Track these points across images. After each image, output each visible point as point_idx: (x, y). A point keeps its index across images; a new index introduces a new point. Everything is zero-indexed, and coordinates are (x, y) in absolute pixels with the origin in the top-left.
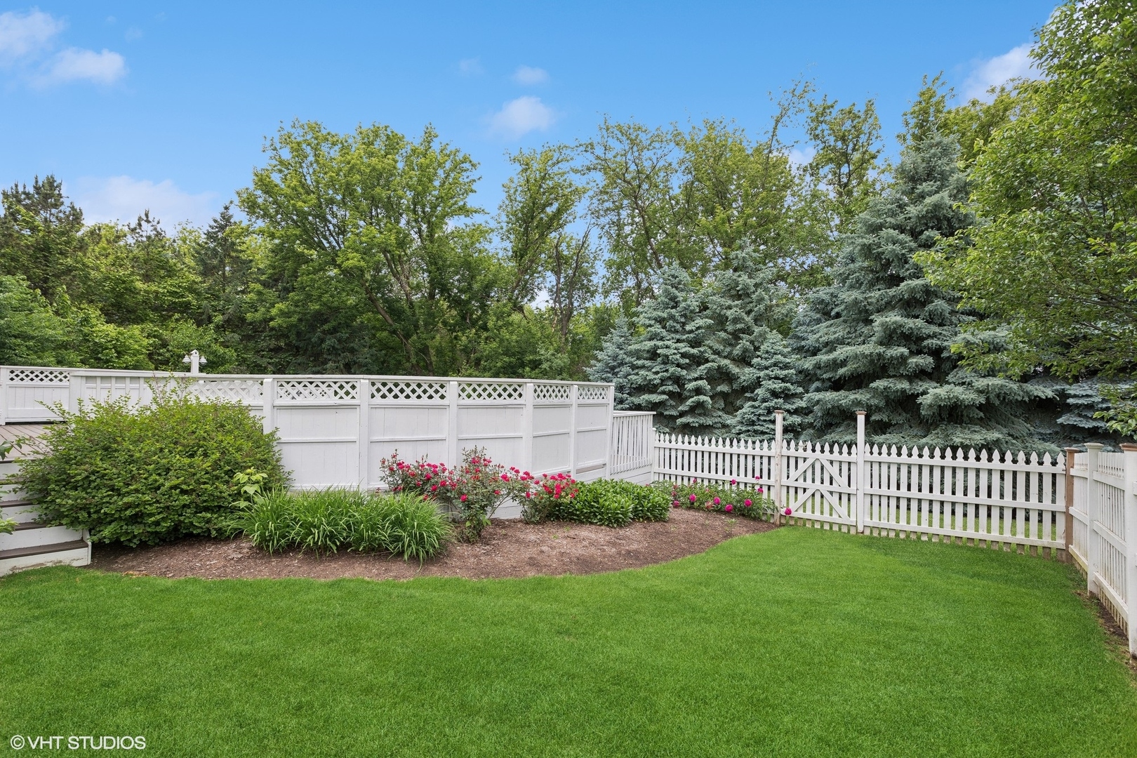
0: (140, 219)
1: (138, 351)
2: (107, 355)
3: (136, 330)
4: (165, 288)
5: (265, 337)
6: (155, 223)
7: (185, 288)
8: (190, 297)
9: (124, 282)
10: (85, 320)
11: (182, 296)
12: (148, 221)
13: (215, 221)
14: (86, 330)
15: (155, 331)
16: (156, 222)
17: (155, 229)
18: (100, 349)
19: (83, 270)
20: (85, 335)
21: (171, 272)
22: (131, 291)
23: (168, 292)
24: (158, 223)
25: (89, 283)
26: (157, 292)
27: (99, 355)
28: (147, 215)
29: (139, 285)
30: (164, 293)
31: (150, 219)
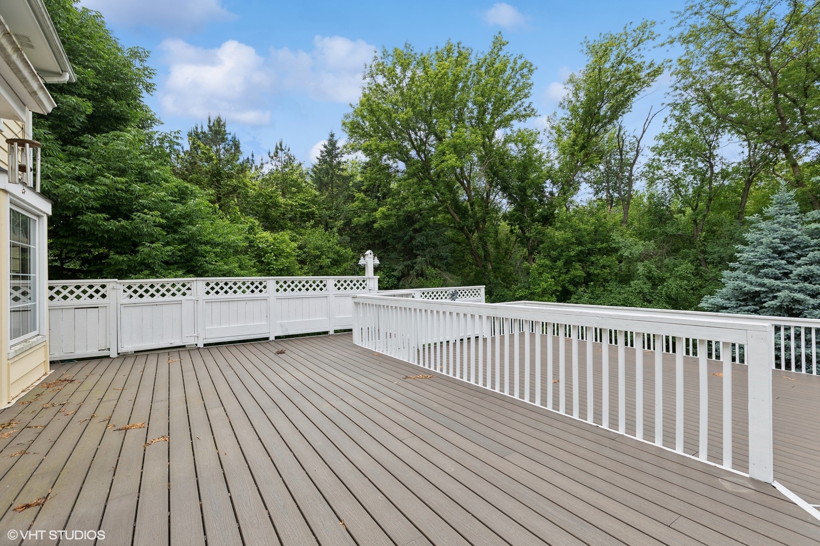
0: (277, 148)
1: (289, 253)
2: (269, 258)
3: (285, 235)
4: (296, 201)
5: (364, 238)
6: (286, 151)
7: (310, 201)
8: (314, 208)
9: (271, 197)
10: (252, 228)
11: (308, 208)
12: (282, 150)
13: (325, 147)
14: (251, 237)
15: (294, 236)
16: (287, 149)
17: (287, 155)
18: (262, 254)
19: (244, 189)
20: (251, 242)
21: (300, 189)
22: (276, 204)
23: (299, 204)
24: (289, 150)
25: (249, 199)
26: (292, 205)
27: (263, 259)
28: (281, 145)
29: (281, 200)
30: (296, 205)
31: (283, 148)
